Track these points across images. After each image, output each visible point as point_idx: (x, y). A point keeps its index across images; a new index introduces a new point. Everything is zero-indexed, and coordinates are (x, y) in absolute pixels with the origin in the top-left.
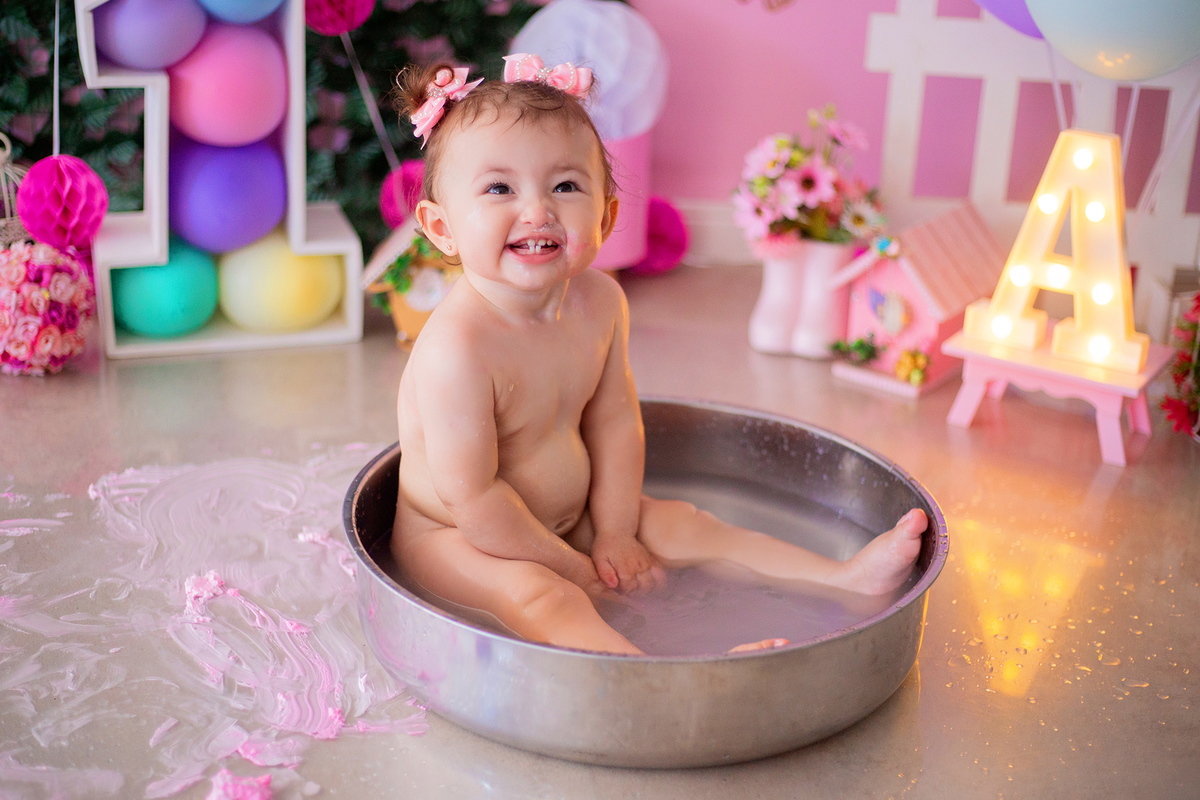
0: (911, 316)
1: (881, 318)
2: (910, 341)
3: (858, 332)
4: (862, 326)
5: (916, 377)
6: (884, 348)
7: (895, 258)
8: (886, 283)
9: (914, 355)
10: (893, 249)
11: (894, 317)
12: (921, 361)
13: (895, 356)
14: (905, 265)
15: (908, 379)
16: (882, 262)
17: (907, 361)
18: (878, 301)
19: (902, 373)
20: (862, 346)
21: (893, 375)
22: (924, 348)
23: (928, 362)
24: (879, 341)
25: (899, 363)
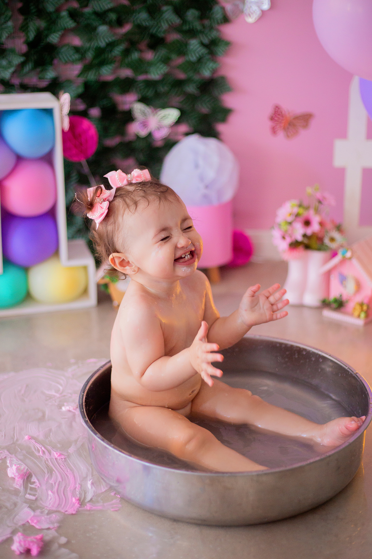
0: (359, 286)
1: (345, 287)
2: (359, 298)
3: (334, 293)
4: (336, 291)
5: (363, 315)
6: (347, 301)
7: (350, 259)
8: (347, 270)
9: (361, 305)
10: (349, 254)
11: (351, 287)
12: (365, 308)
13: (352, 305)
14: (355, 262)
15: (359, 316)
16: (344, 260)
17: (358, 308)
18: (343, 279)
19: (356, 313)
20: (336, 301)
21: (352, 315)
22: (366, 301)
23: (368, 308)
24: (344, 298)
25: (354, 309)
